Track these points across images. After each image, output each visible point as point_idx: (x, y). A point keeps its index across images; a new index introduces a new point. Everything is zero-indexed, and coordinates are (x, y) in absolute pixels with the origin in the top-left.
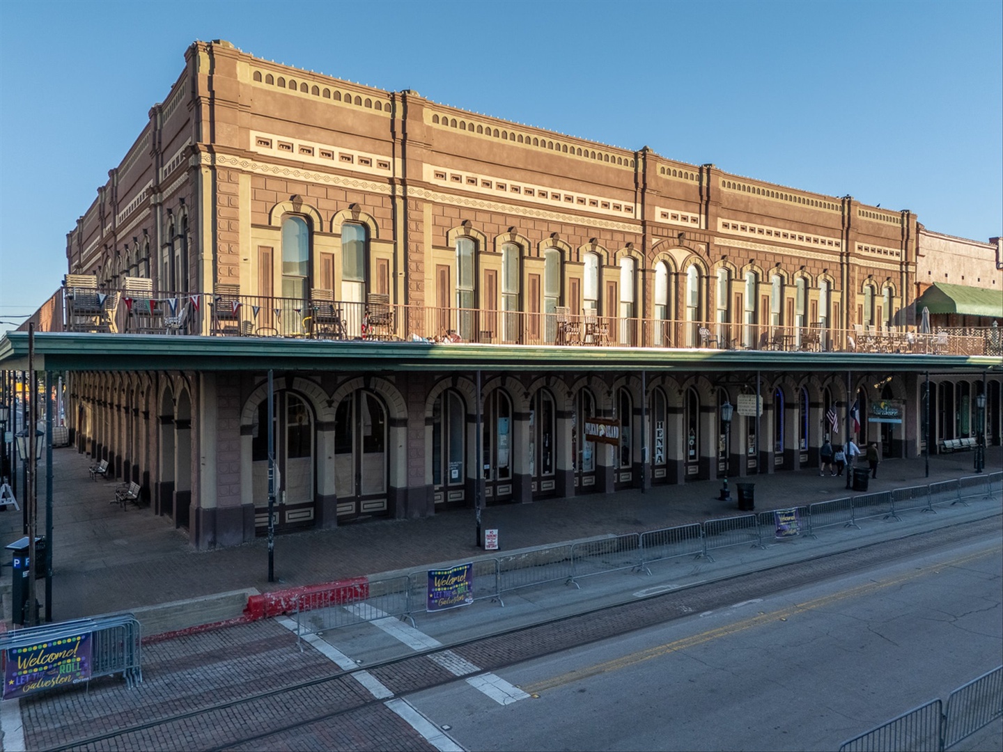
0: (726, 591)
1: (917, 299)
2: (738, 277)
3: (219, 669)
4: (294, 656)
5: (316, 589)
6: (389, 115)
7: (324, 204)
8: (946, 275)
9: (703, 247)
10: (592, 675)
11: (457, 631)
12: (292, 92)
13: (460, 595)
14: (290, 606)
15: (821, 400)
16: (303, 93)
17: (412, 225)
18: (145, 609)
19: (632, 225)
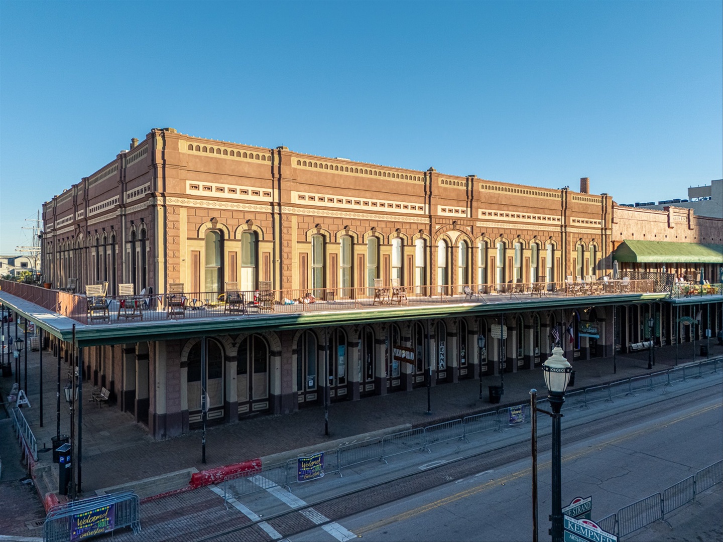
0: (473, 465)
1: (613, 252)
2: (492, 246)
3: (182, 521)
4: (223, 512)
5: (231, 468)
6: (270, 163)
7: (230, 222)
8: (633, 234)
9: (469, 229)
10: (391, 522)
11: (315, 494)
12: (211, 155)
13: (317, 472)
14: (217, 479)
15: (548, 323)
16: (218, 155)
17: (284, 230)
18: (134, 483)
19: (423, 218)
